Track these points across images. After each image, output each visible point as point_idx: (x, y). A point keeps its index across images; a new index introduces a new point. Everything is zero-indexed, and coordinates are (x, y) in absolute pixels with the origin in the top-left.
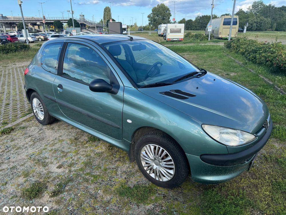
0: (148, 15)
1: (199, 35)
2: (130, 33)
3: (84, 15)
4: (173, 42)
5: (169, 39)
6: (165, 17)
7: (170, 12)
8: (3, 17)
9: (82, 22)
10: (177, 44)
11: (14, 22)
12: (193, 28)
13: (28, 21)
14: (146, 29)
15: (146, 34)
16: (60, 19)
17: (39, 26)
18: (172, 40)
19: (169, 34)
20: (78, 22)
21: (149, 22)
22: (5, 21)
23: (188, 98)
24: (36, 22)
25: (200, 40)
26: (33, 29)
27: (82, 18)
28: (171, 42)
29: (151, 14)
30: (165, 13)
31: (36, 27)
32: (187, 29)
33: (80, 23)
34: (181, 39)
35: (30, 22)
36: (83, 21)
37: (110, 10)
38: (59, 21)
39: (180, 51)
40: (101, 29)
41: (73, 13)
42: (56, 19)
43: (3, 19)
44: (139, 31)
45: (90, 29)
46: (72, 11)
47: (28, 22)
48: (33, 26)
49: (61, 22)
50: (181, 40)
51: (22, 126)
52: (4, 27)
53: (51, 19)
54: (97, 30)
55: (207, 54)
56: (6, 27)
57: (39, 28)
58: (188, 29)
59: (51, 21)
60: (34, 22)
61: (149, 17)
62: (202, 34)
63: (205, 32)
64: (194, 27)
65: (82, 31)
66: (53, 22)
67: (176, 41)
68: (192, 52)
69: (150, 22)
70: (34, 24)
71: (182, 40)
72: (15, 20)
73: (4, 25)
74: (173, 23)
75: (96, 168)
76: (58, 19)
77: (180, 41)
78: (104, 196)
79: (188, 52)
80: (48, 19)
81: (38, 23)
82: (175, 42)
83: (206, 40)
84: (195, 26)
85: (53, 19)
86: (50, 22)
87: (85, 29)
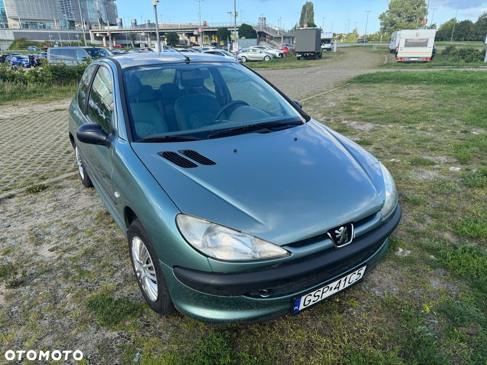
0: (381, 15)
1: (469, 50)
2: (337, 48)
3: (265, 18)
4: (407, 64)
5: (401, 58)
6: (414, 18)
7: (426, 7)
8: (150, 24)
9: (261, 30)
10: (414, 67)
11: (163, 31)
12: (470, 37)
13: (181, 29)
14: (373, 39)
15: (369, 49)
16: (228, 25)
17: (197, 36)
18: (407, 60)
19: (401, 50)
20: (255, 29)
21: (380, 27)
22: (151, 30)
23: (195, 166)
24: (193, 30)
25: (466, 62)
26: (189, 41)
27: (262, 24)
28: (404, 64)
29: (387, 12)
30: (415, 9)
31: (193, 39)
32: (456, 38)
33: (257, 31)
34: (427, 58)
35: (184, 31)
36: (262, 28)
37: (312, 7)
38: (225, 29)
39: (409, 81)
40: (291, 42)
41: (236, 16)
42: (221, 25)
43: (149, 28)
44: (360, 42)
45: (272, 41)
46: (236, 13)
47: (182, 31)
48: (189, 37)
49: (229, 29)
50: (425, 60)
51: (61, 184)
52: (149, 39)
53: (214, 26)
54: (283, 43)
55: (461, 89)
56: (151, 40)
57: (197, 40)
58: (460, 39)
59: (213, 28)
60: (190, 30)
61: (381, 18)
62: (475, 49)
63: (482, 44)
64: (474, 35)
65: (260, 44)
66: (217, 30)
67: (414, 62)
68: (432, 84)
69: (383, 26)
70: (190, 35)
71: (428, 60)
72: (164, 28)
73: (150, 37)
74: (429, 28)
75: (95, 260)
76: (225, 25)
77: (423, 62)
78: (68, 303)
79: (424, 83)
80: (211, 26)
81: (195, 33)
82: (411, 64)
83: (479, 60)
84: (476, 34)
85: (218, 26)
86: (212, 30)
87: (265, 41)
